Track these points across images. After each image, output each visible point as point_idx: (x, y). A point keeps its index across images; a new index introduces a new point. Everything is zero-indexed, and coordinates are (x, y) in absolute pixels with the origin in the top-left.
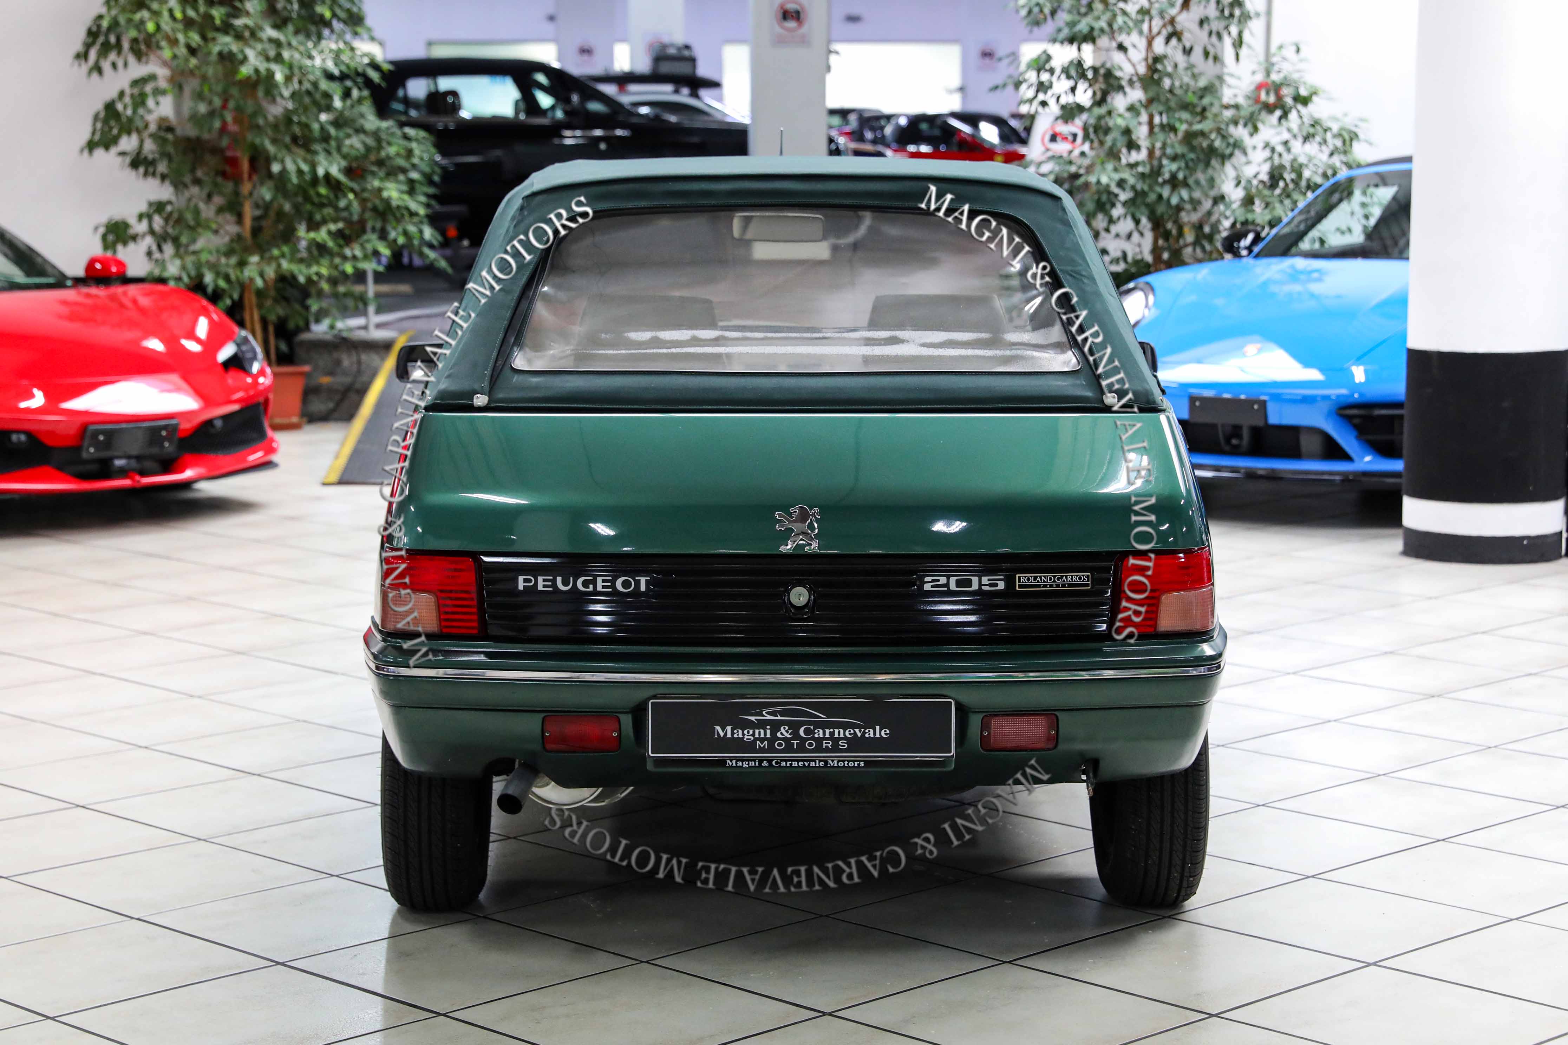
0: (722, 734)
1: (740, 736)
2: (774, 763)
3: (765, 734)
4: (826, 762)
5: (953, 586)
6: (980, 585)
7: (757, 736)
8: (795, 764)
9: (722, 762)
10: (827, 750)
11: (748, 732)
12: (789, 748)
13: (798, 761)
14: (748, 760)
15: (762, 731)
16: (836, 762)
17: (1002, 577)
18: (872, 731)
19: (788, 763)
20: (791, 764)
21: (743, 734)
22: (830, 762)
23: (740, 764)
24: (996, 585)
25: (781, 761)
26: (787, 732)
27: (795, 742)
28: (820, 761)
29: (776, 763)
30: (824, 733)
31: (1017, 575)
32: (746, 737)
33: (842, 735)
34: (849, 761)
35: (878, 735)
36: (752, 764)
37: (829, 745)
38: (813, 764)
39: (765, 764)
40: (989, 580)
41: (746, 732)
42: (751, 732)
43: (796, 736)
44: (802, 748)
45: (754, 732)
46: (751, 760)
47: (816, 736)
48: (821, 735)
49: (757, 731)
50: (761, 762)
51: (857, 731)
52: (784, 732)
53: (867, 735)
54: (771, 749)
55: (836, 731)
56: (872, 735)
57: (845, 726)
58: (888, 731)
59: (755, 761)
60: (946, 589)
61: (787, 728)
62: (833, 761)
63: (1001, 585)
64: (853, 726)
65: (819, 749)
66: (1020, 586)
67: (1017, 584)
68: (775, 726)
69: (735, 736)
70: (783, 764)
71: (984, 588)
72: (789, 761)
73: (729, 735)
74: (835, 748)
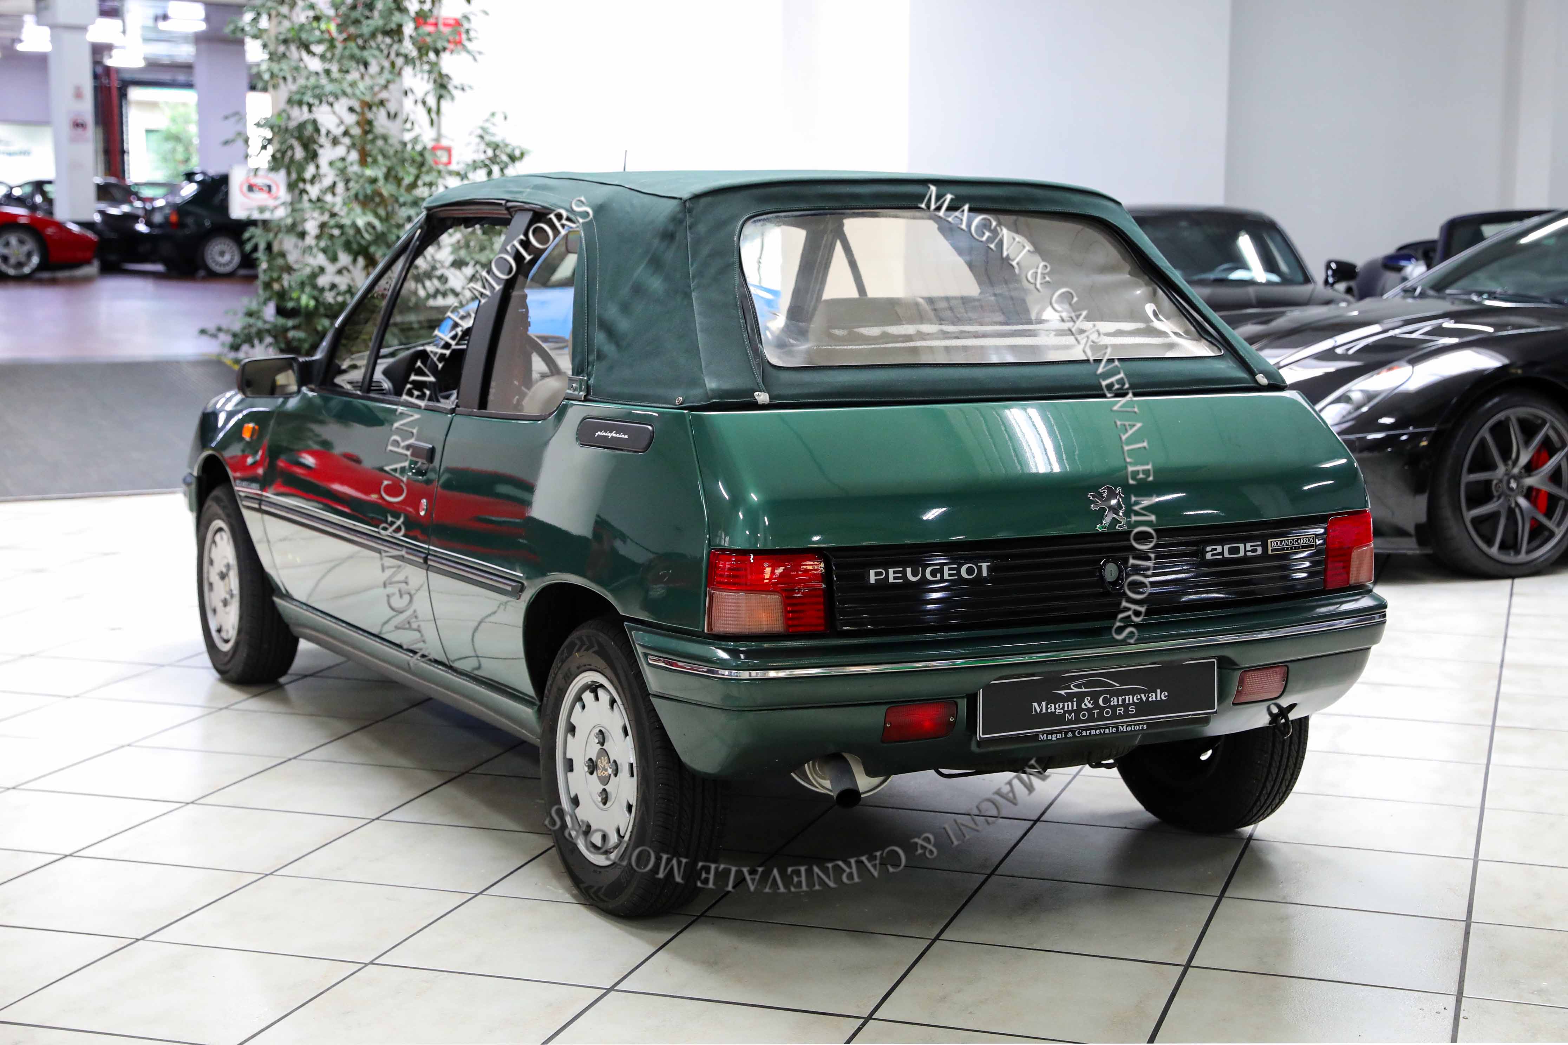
0: (1038, 710)
1: (1053, 710)
2: (1076, 733)
3: (1072, 707)
4: (1117, 728)
5: (1226, 555)
6: (1246, 551)
7: (1066, 709)
8: (1093, 732)
9: (1035, 737)
10: (1120, 717)
11: (1059, 706)
12: (1091, 719)
13: (1096, 730)
14: (1056, 733)
15: (1070, 704)
16: (1125, 727)
17: (1260, 543)
18: (1154, 694)
19: (1088, 732)
20: (1090, 733)
21: (1055, 709)
22: (1120, 727)
23: (1050, 737)
24: (1255, 551)
25: (1083, 730)
26: (1089, 702)
27: (1096, 711)
28: (1113, 728)
29: (1079, 733)
30: (1118, 701)
31: (1269, 541)
32: (1057, 711)
33: (1131, 702)
34: (1135, 725)
35: (1159, 698)
36: (1059, 736)
37: (1122, 712)
38: (1107, 731)
39: (1070, 735)
40: (1251, 546)
41: (1057, 706)
42: (1061, 705)
43: (1096, 705)
44: (1101, 718)
45: (1064, 705)
46: (1059, 733)
47: (1112, 704)
48: (1116, 703)
49: (1066, 704)
50: (1066, 733)
51: (1143, 695)
52: (1087, 703)
53: (1150, 699)
54: (1078, 720)
55: (1127, 697)
56: (1154, 699)
57: (1133, 692)
58: (1166, 694)
59: (1061, 733)
60: (1221, 557)
61: (1089, 698)
62: (1122, 726)
63: (1260, 551)
64: (1140, 692)
65: (1114, 716)
66: (1272, 551)
67: (1270, 548)
68: (1080, 697)
69: (1049, 711)
70: (1084, 733)
71: (1249, 554)
72: (1089, 730)
73: (1044, 711)
74: (1127, 715)
